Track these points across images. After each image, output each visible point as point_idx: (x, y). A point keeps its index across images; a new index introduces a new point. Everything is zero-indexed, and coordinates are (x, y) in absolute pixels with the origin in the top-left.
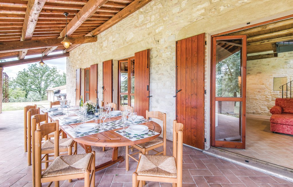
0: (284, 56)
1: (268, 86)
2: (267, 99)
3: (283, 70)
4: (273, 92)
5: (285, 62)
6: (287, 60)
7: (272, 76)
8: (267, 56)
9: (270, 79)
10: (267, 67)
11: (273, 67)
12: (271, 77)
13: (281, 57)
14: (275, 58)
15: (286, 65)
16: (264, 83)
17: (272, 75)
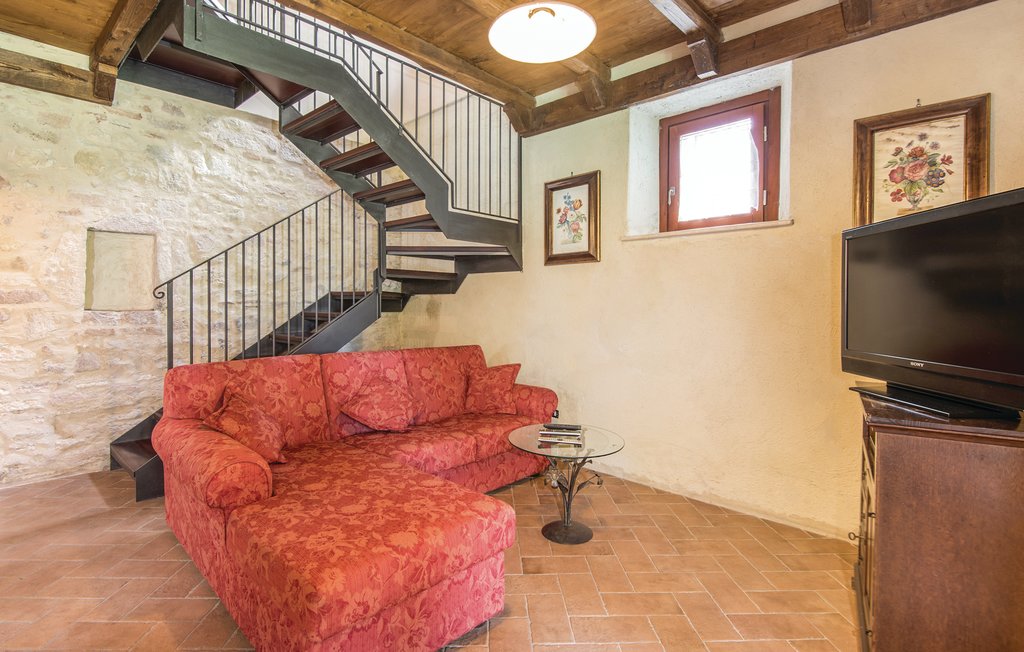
0: (144, 114)
1: (55, 279)
2: (50, 364)
3: (138, 190)
4: (85, 320)
5: (151, 149)
6: (157, 141)
7: (79, 218)
8: (44, 75)
9: (68, 234)
10: (48, 151)
11: (85, 159)
12: (73, 220)
13: (129, 114)
14: (99, 109)
15: (156, 164)
16: (24, 254)
17: (77, 212)
